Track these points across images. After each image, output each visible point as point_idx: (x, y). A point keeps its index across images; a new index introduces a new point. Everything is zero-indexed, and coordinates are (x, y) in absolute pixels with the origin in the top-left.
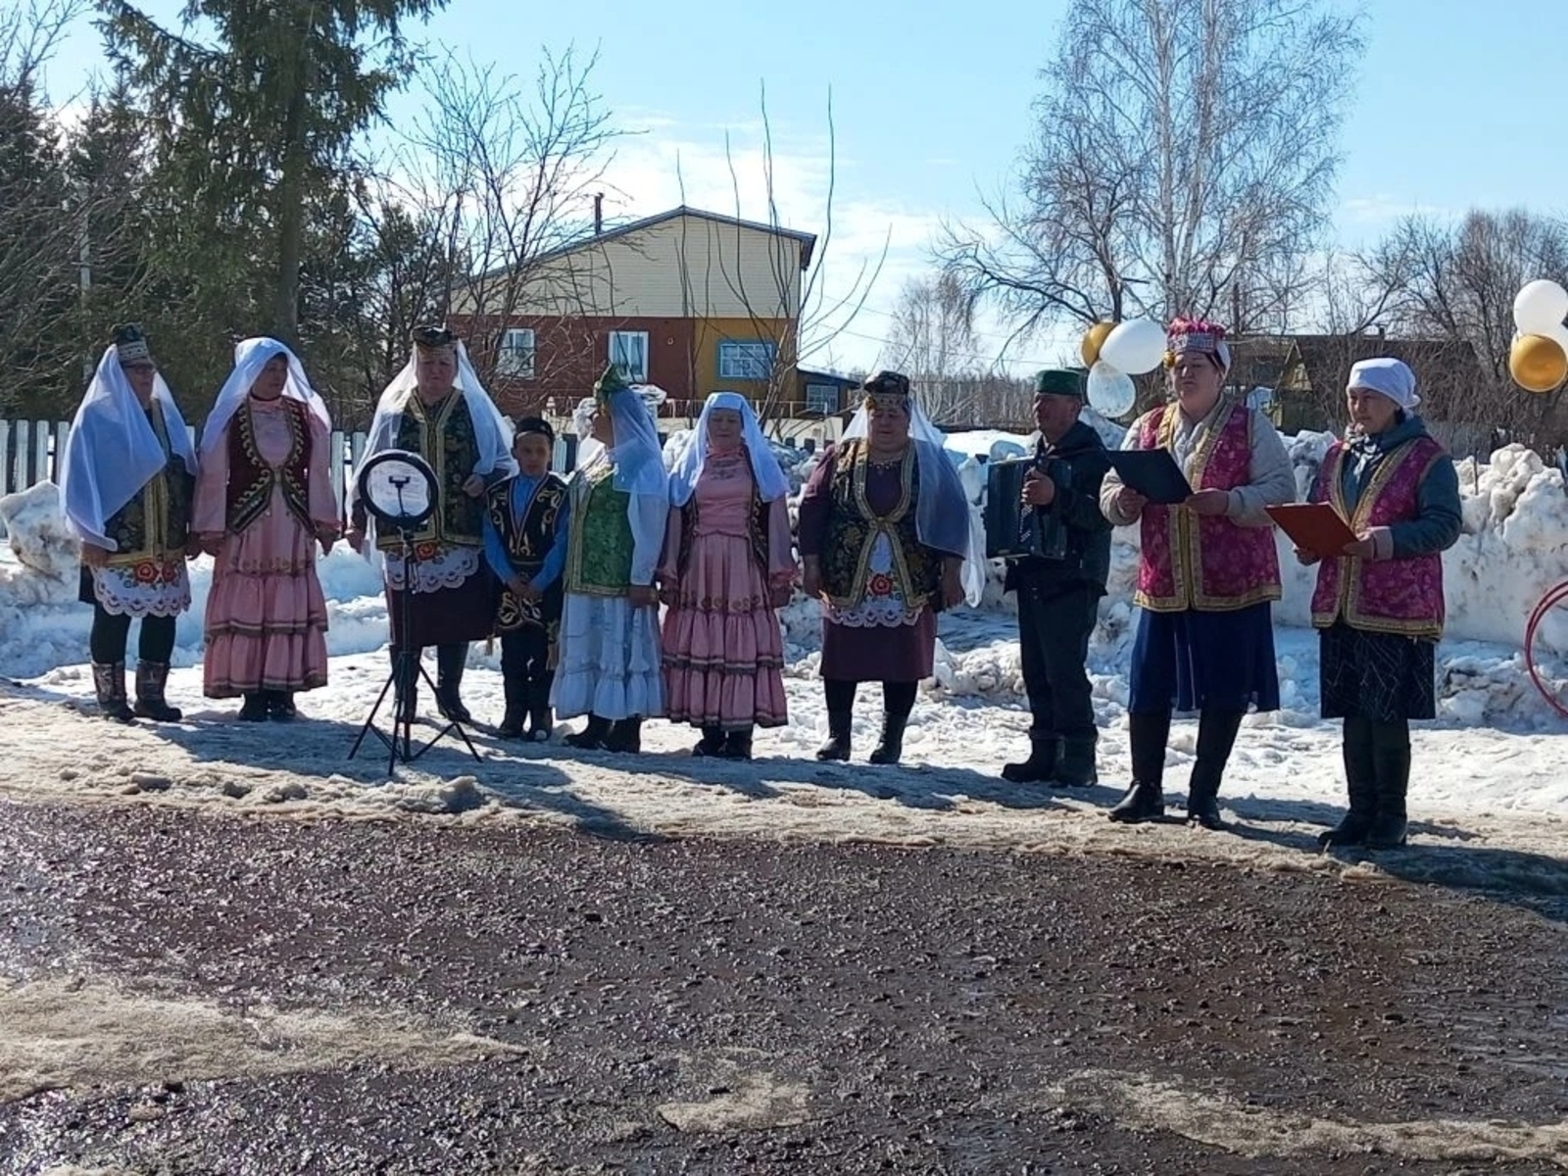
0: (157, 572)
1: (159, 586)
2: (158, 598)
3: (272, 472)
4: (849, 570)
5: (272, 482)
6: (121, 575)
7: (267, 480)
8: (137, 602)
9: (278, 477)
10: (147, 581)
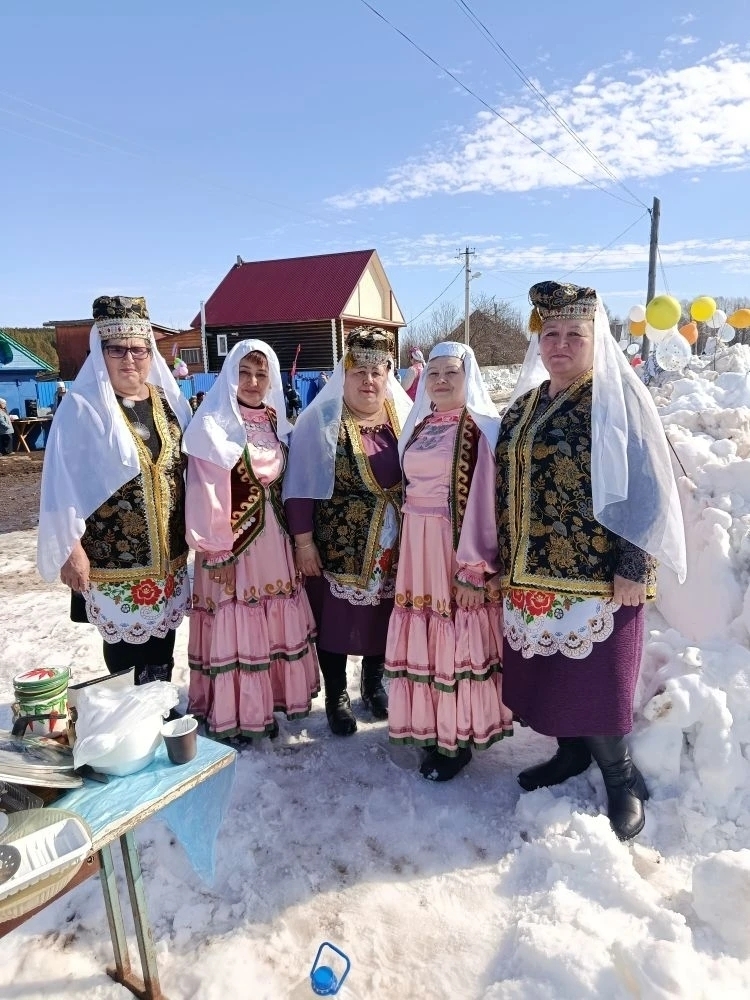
0: (160, 591)
1: (161, 606)
2: (161, 619)
3: (262, 488)
4: (356, 545)
5: (263, 499)
6: (117, 599)
7: (256, 498)
8: (137, 627)
9: (267, 494)
10: (148, 603)
